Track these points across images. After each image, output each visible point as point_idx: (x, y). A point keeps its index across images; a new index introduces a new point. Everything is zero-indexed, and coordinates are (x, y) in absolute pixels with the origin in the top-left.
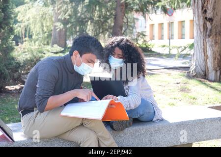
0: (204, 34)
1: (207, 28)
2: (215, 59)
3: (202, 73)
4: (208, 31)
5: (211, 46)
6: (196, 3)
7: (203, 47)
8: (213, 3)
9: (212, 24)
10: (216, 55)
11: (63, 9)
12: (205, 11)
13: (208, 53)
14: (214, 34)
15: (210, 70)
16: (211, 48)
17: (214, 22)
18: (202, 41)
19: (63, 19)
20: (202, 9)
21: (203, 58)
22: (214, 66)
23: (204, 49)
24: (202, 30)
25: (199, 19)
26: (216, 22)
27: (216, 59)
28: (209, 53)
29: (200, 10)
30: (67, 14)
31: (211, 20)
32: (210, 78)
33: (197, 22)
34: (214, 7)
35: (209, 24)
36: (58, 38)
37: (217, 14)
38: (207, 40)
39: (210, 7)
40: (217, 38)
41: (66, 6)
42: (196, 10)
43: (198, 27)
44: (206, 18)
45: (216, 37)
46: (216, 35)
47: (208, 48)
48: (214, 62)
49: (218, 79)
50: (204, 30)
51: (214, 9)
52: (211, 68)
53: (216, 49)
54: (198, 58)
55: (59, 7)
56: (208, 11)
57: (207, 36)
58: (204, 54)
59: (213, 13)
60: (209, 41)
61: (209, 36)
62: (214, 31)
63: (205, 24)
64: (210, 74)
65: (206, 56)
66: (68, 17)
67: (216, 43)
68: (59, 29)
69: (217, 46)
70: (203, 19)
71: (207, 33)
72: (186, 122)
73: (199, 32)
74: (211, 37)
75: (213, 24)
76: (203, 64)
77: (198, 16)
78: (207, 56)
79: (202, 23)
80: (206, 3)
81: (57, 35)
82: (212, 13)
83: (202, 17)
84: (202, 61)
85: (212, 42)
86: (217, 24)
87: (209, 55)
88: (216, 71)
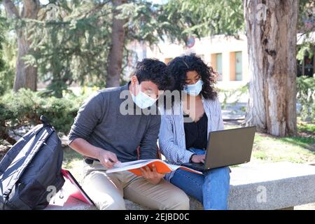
0: (264, 72)
1: (268, 64)
2: (280, 106)
3: (262, 126)
4: (270, 67)
5: (275, 88)
6: (253, 30)
7: (262, 90)
8: (275, 31)
9: (274, 58)
10: (280, 100)
11: (35, 34)
12: (266, 42)
13: (269, 97)
14: (278, 72)
15: (272, 121)
16: (274, 91)
17: (278, 56)
18: (261, 82)
19: (35, 49)
20: (262, 38)
21: (263, 105)
22: (279, 115)
23: (264, 93)
24: (261, 67)
25: (257, 52)
26: (281, 56)
27: (282, 106)
28: (272, 97)
29: (259, 40)
30: (41, 43)
31: (273, 53)
32: (273, 132)
33: (254, 56)
34: (277, 35)
35: (271, 58)
36: (24, 78)
37: (281, 45)
38: (268, 80)
39: (272, 36)
40: (282, 78)
41: (40, 30)
42: (253, 39)
43: (256, 63)
44: (267, 51)
45: (281, 76)
46: (280, 73)
47: (270, 91)
48: (278, 110)
49: (284, 133)
50: (264, 66)
51: (277, 38)
52: (275, 118)
53: (281, 92)
54: (256, 106)
55: (29, 31)
56: (269, 41)
57: (269, 75)
58: (265, 99)
59: (277, 44)
60: (272, 82)
61: (272, 75)
62: (278, 67)
63: (265, 58)
64: (273, 127)
65: (267, 103)
66: (43, 47)
67: (281, 84)
68: (28, 65)
69: (282, 88)
70: (263, 52)
71: (269, 71)
72: (288, 179)
73: (257, 69)
74: (274, 76)
75: (276, 59)
76: (263, 113)
77: (256, 48)
78: (269, 102)
79: (261, 58)
80: (267, 30)
81: (23, 74)
82: (275, 44)
83: (261, 50)
84: (261, 109)
85: (276, 82)
86: (282, 58)
87: (272, 101)
88: (282, 122)
